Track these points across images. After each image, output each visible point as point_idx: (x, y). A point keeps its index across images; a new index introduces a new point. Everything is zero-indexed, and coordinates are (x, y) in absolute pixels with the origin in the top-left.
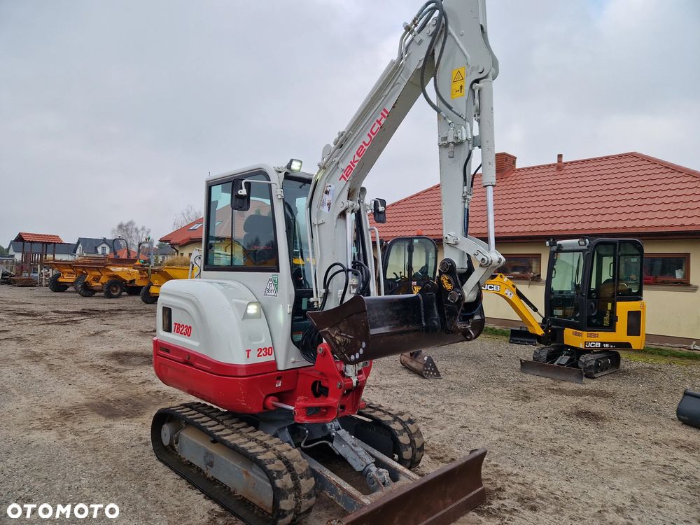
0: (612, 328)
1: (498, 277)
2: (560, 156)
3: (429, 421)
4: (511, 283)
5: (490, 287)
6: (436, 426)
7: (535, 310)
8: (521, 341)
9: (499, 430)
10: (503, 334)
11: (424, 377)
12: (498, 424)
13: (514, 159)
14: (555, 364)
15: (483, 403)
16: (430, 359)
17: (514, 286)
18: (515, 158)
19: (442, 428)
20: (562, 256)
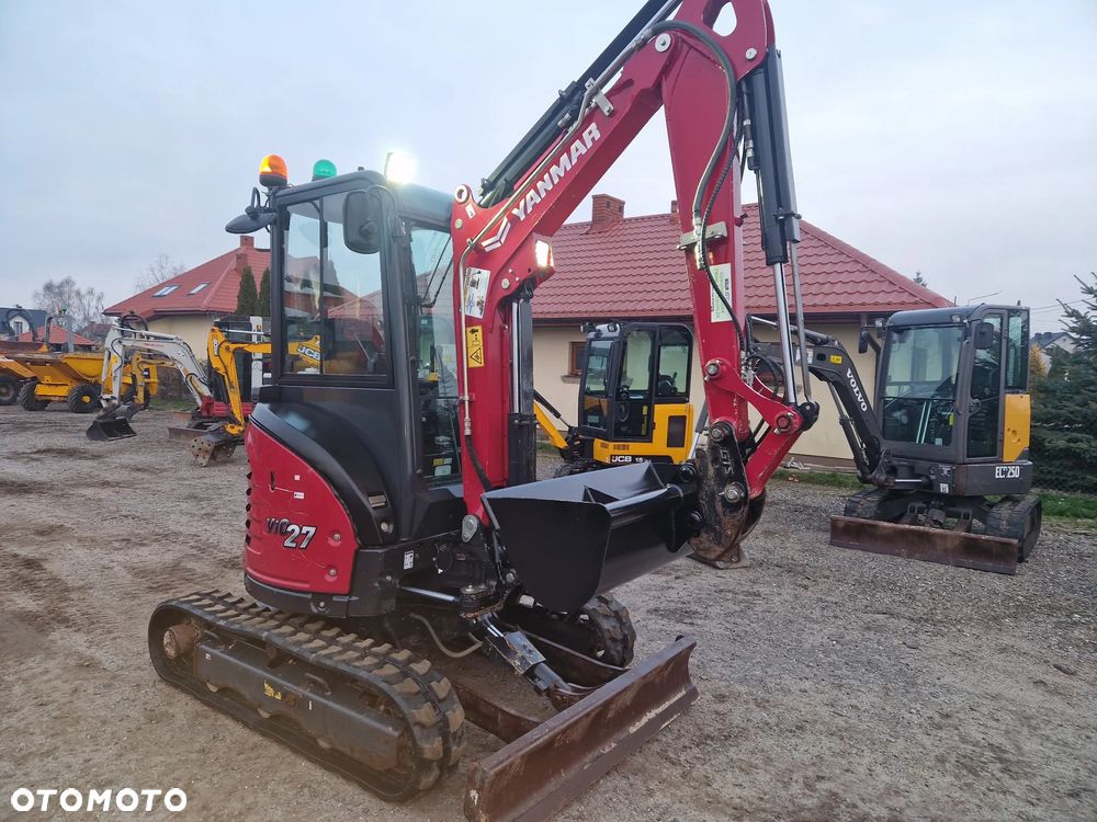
0: (648, 438)
7: (558, 416)
13: (620, 205)
18: (624, 203)
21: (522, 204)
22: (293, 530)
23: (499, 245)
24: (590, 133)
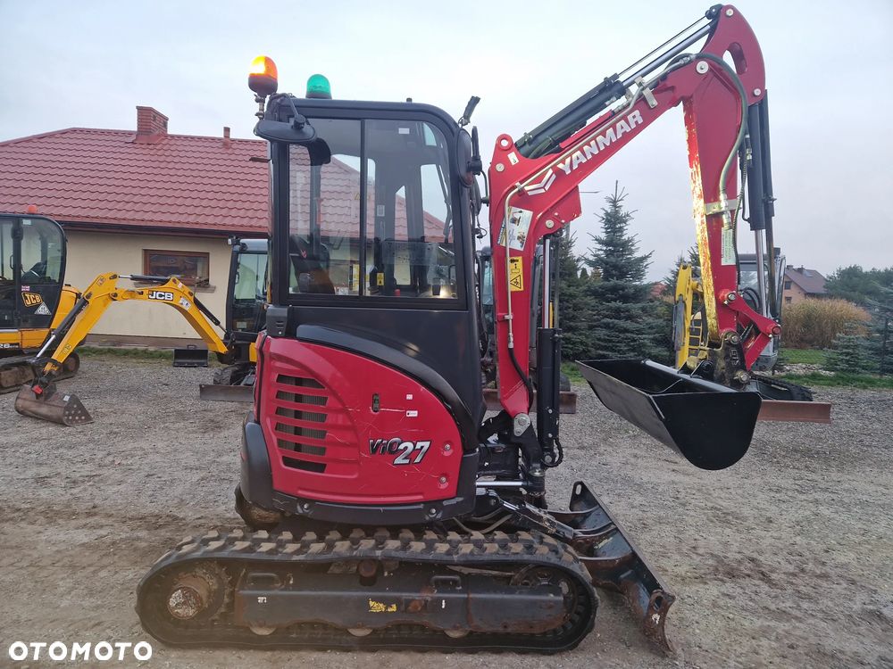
1: (170, 283)
2: (227, 130)
3: (97, 479)
4: (187, 289)
5: (161, 296)
6: (110, 482)
7: (217, 323)
8: (188, 363)
9: (197, 469)
10: (161, 356)
11: (64, 425)
12: (193, 462)
13: (164, 120)
14: (242, 385)
15: (166, 443)
16: (74, 399)
17: (191, 294)
18: (166, 118)
19: (120, 482)
20: (244, 260)
21: (568, 160)
22: (406, 448)
23: (543, 191)
24: (634, 117)
